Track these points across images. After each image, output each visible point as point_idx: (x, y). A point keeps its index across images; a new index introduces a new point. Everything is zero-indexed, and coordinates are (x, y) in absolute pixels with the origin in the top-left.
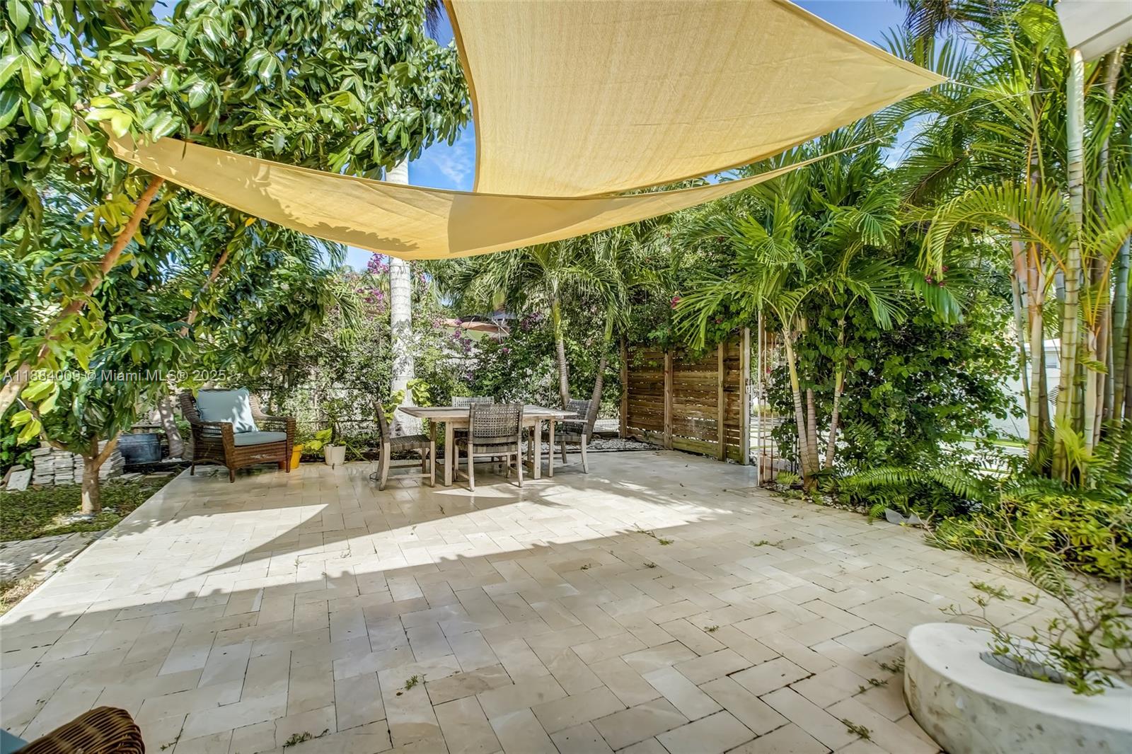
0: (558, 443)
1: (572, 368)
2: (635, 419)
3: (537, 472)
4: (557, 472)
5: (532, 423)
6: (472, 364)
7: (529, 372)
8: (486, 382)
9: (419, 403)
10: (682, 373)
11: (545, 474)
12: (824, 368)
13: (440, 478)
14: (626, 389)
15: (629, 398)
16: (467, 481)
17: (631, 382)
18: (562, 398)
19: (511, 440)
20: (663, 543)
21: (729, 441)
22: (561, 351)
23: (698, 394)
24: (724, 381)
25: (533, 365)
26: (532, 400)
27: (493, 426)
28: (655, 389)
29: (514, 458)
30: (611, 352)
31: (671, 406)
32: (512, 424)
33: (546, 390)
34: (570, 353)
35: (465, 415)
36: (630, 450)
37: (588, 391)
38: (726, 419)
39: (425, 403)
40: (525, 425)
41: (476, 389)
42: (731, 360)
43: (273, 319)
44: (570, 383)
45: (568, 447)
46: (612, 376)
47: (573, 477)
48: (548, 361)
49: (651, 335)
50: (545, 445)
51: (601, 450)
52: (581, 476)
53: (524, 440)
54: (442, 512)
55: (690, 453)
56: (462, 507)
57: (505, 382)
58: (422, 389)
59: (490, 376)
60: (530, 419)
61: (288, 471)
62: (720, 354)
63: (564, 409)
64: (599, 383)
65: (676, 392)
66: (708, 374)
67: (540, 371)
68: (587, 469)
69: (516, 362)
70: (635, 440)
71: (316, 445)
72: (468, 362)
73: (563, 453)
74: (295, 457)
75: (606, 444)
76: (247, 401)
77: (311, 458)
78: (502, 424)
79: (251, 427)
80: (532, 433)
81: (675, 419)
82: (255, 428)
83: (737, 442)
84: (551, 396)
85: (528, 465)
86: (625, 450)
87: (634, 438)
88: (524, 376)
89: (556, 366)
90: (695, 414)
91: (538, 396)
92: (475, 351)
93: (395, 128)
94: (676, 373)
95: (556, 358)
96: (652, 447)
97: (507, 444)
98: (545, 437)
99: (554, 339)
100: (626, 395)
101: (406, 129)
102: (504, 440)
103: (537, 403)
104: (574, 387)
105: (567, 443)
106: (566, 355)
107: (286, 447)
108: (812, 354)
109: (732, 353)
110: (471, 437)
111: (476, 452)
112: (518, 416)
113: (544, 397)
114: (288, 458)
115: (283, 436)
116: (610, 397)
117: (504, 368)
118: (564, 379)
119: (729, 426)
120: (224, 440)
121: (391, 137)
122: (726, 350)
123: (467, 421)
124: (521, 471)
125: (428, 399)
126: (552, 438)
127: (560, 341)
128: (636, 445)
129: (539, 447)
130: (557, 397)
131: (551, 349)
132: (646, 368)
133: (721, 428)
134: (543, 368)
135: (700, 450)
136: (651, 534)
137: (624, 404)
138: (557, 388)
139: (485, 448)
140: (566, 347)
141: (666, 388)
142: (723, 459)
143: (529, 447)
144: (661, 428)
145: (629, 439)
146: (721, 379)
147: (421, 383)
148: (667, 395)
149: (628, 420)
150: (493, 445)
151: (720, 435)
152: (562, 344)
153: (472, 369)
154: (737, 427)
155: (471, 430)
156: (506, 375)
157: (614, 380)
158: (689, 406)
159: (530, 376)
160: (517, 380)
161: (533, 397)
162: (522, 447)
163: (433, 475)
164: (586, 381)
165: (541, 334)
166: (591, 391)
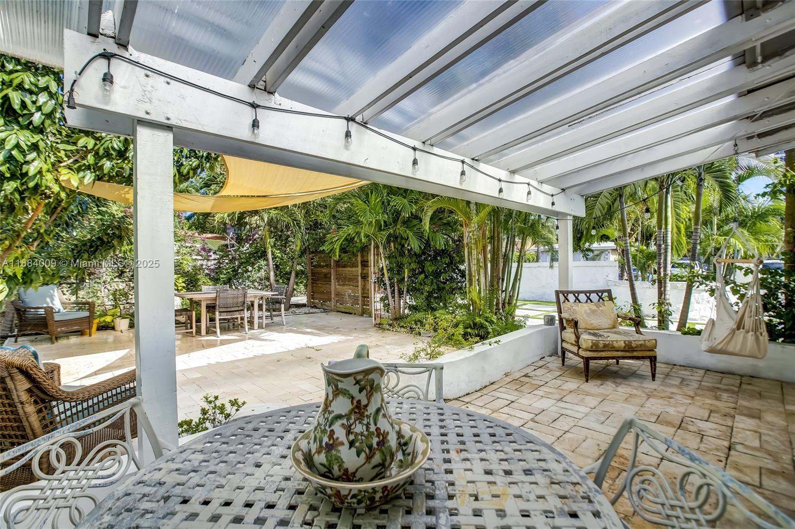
0: (267, 310)
1: (277, 267)
2: (316, 296)
3: (256, 326)
4: (267, 325)
5: (252, 299)
6: (212, 264)
7: (250, 268)
8: (222, 276)
9: (178, 290)
10: (341, 269)
11: (260, 327)
12: (400, 267)
13: (198, 332)
14: (310, 278)
15: (312, 283)
16: (215, 332)
17: (313, 274)
18: (271, 285)
19: (241, 308)
20: (317, 350)
21: (365, 305)
22: (270, 256)
23: (350, 280)
24: (361, 273)
25: (253, 264)
26: (252, 286)
27: (230, 301)
28: (327, 277)
29: (242, 319)
30: (299, 257)
31: (335, 287)
32: (241, 300)
33: (261, 280)
34: (276, 258)
35: (214, 295)
36: (312, 313)
37: (287, 279)
38: (363, 293)
39: (182, 290)
40: (248, 300)
41: (216, 280)
42: (365, 261)
43: (93, 244)
44: (276, 275)
45: (274, 313)
46: (302, 270)
47: (277, 328)
48: (263, 263)
49: (321, 249)
50: (261, 313)
51: (294, 313)
52: (281, 327)
53: (248, 310)
54: (203, 347)
55: (346, 313)
56: (212, 345)
57: (234, 276)
58: (181, 281)
59: (225, 272)
60: (251, 297)
61: (90, 335)
62: (359, 259)
63: (272, 291)
64: (293, 274)
65: (338, 279)
66: (354, 269)
67: (257, 268)
68: (285, 323)
69: (242, 264)
70: (315, 307)
71: (108, 319)
72: (209, 263)
73: (271, 317)
74: (95, 327)
75: (297, 311)
76: (56, 293)
77: (103, 328)
78: (235, 300)
79: (59, 310)
80: (253, 305)
81: (338, 294)
82: (62, 310)
83: (368, 305)
84: (265, 283)
85: (251, 322)
86: (309, 313)
87: (315, 306)
88: (247, 271)
89: (268, 265)
90: (348, 291)
91: (256, 284)
92: (214, 256)
93: (187, 168)
94: (338, 269)
95: (267, 260)
96: (326, 311)
97: (238, 311)
98: (260, 307)
99: (265, 249)
100: (310, 281)
101: (192, 169)
102: (237, 309)
103: (255, 288)
104: (278, 278)
105: (274, 311)
106: (273, 259)
107: (89, 320)
108: (394, 260)
109: (365, 258)
110: (217, 307)
111: (220, 315)
112: (245, 295)
113: (260, 284)
114: (90, 328)
115: (87, 314)
116: (301, 283)
117: (233, 267)
118: (272, 274)
119: (365, 297)
120: (48, 318)
121: (185, 172)
122: (362, 256)
123: (215, 299)
124: (247, 327)
125: (184, 287)
126: (264, 307)
127: (269, 250)
128: (317, 310)
129: (256, 313)
130: (268, 283)
131: (264, 255)
132: (320, 266)
133: (360, 298)
134: (259, 267)
135: (351, 311)
136: (313, 348)
137: (309, 287)
138: (268, 279)
139: (225, 313)
140: (273, 254)
141: (332, 278)
142: (362, 315)
143: (251, 314)
144: (330, 300)
145: (312, 307)
146: (360, 272)
147: (179, 277)
148: (333, 281)
149: (312, 296)
150: (230, 312)
151: (360, 302)
152: (270, 253)
153: (212, 267)
154: (368, 297)
155: (217, 303)
156: (235, 271)
157: (303, 272)
158: (345, 287)
159: (251, 271)
160: (243, 274)
161: (253, 284)
162: (247, 314)
163: (194, 330)
164: (286, 274)
165: (257, 246)
166: (289, 279)
